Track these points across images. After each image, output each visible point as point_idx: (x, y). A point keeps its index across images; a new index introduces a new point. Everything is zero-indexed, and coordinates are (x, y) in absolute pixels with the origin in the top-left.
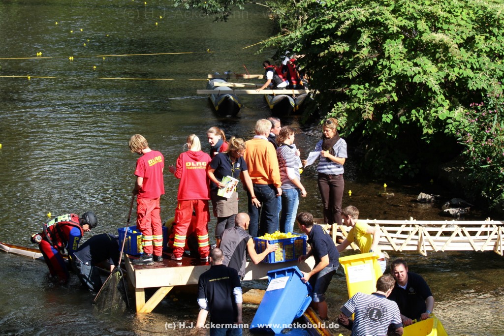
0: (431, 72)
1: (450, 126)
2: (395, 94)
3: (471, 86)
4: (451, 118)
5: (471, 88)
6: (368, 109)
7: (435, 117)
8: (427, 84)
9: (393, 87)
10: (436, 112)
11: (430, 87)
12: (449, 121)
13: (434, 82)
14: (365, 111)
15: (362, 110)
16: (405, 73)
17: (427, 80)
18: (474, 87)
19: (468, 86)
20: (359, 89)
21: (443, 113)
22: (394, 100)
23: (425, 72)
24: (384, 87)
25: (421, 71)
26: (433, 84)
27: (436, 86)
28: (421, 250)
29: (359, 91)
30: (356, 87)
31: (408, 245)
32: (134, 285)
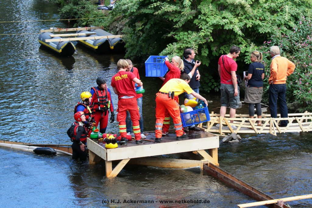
0: (235, 23)
1: (248, 57)
2: (212, 37)
3: (261, 30)
5: (261, 32)
8: (234, 30)
9: (211, 33)
11: (236, 32)
12: (247, 54)
13: (238, 29)
16: (219, 24)
17: (233, 28)
18: (263, 32)
19: (259, 31)
23: (231, 23)
24: (204, 33)
25: (229, 22)
26: (237, 30)
27: (239, 31)
28: (272, 132)
29: (185, 36)
30: (182, 33)
31: (264, 129)
32: (105, 159)
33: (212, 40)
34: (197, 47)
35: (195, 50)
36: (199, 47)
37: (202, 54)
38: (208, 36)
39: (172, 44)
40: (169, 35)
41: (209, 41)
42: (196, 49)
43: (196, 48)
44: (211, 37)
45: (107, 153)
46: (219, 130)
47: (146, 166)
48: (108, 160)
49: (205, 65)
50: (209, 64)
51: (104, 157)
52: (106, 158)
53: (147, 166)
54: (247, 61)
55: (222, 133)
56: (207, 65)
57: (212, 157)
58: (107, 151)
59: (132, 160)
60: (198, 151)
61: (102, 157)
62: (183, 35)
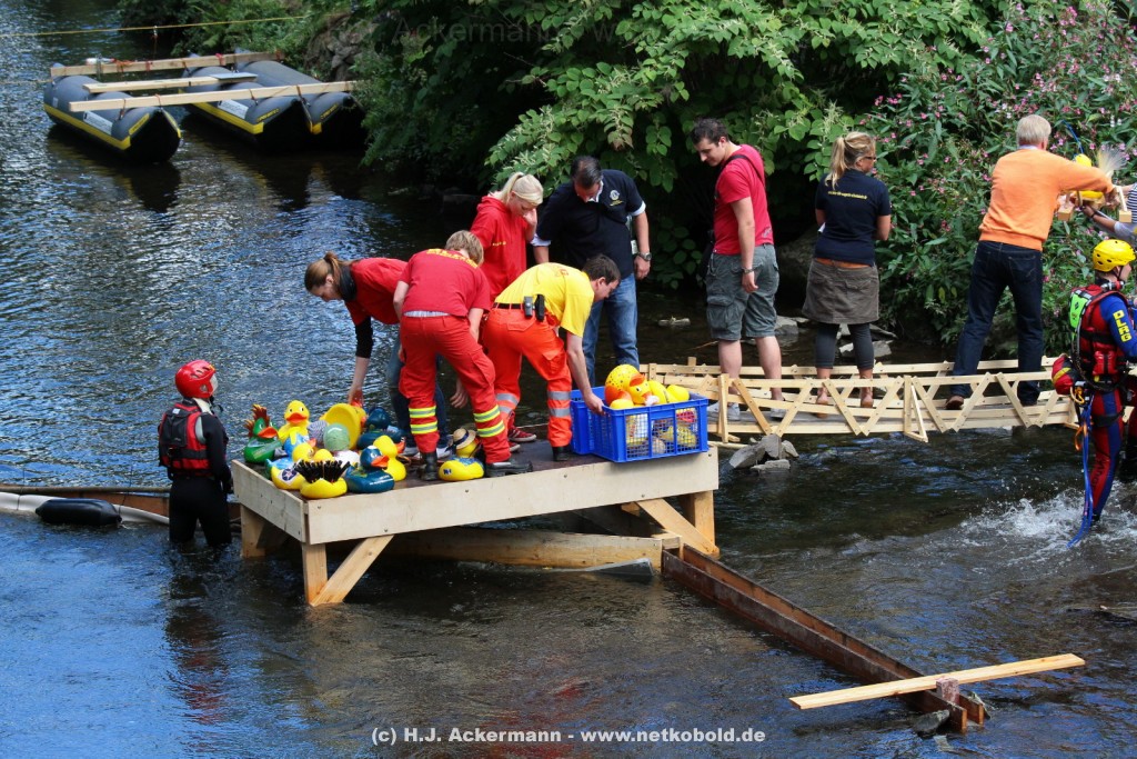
0: (767, 31)
1: (817, 156)
2: (683, 85)
3: (864, 58)
4: (815, 137)
5: (864, 65)
6: (621, 123)
7: (782, 134)
8: (764, 59)
9: (679, 69)
10: (783, 123)
11: (771, 66)
12: (812, 145)
13: (780, 54)
14: (614, 129)
15: (602, 125)
16: (711, 36)
17: (762, 50)
18: (870, 62)
19: (857, 60)
20: (582, 76)
21: (796, 124)
22: (681, 99)
23: (754, 32)
24: (656, 69)
25: (745, 28)
26: (777, 57)
27: (785, 62)
28: (910, 432)
29: (584, 81)
30: (572, 72)
31: (882, 420)
32: (302, 538)
33: (685, 95)
34: (630, 122)
35: (623, 132)
36: (635, 121)
37: (649, 149)
38: (670, 80)
39: (539, 113)
40: (527, 80)
41: (674, 98)
42: (626, 129)
43: (625, 125)
44: (680, 86)
45: (306, 516)
46: (717, 423)
47: (451, 562)
48: (314, 540)
49: (660, 187)
50: (676, 183)
51: (295, 532)
52: (303, 533)
53: (457, 560)
54: (814, 173)
55: (727, 436)
56: (668, 187)
57: (693, 523)
58: (306, 508)
59: (399, 539)
60: (641, 504)
61: (289, 531)
62: (575, 77)
